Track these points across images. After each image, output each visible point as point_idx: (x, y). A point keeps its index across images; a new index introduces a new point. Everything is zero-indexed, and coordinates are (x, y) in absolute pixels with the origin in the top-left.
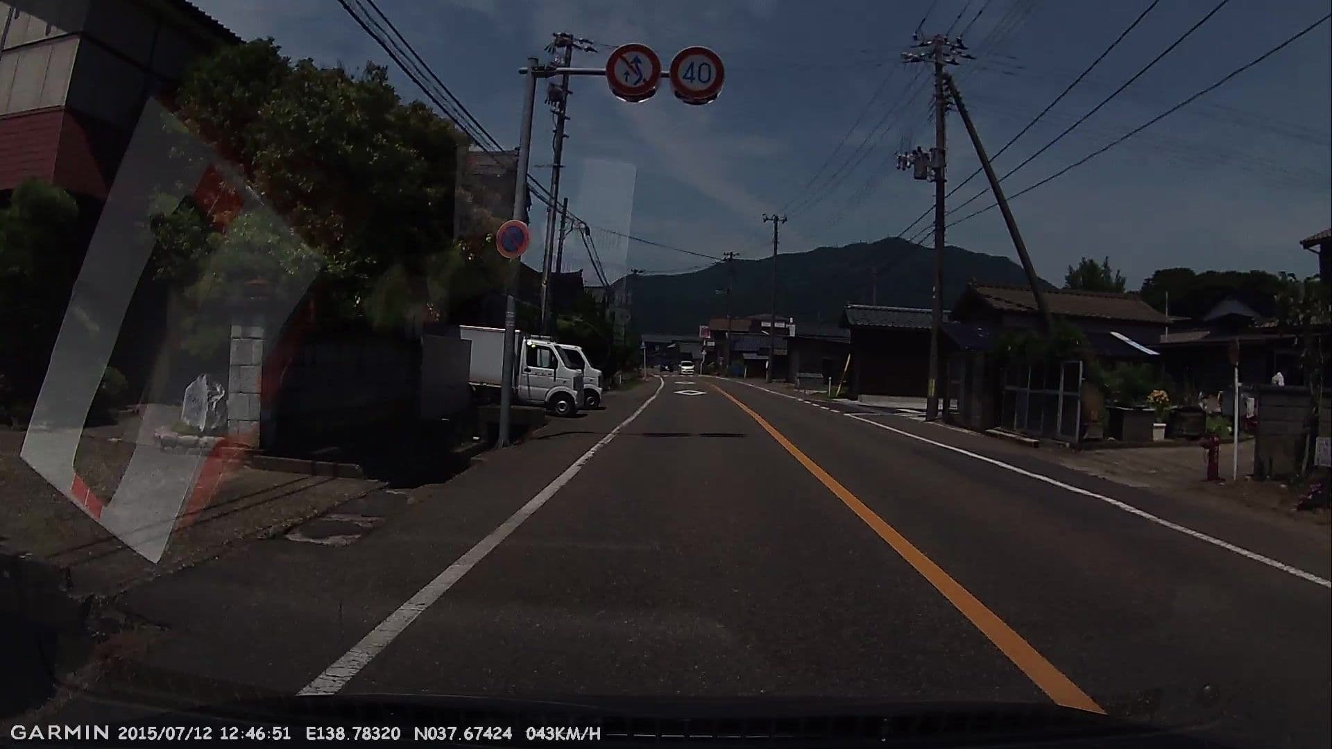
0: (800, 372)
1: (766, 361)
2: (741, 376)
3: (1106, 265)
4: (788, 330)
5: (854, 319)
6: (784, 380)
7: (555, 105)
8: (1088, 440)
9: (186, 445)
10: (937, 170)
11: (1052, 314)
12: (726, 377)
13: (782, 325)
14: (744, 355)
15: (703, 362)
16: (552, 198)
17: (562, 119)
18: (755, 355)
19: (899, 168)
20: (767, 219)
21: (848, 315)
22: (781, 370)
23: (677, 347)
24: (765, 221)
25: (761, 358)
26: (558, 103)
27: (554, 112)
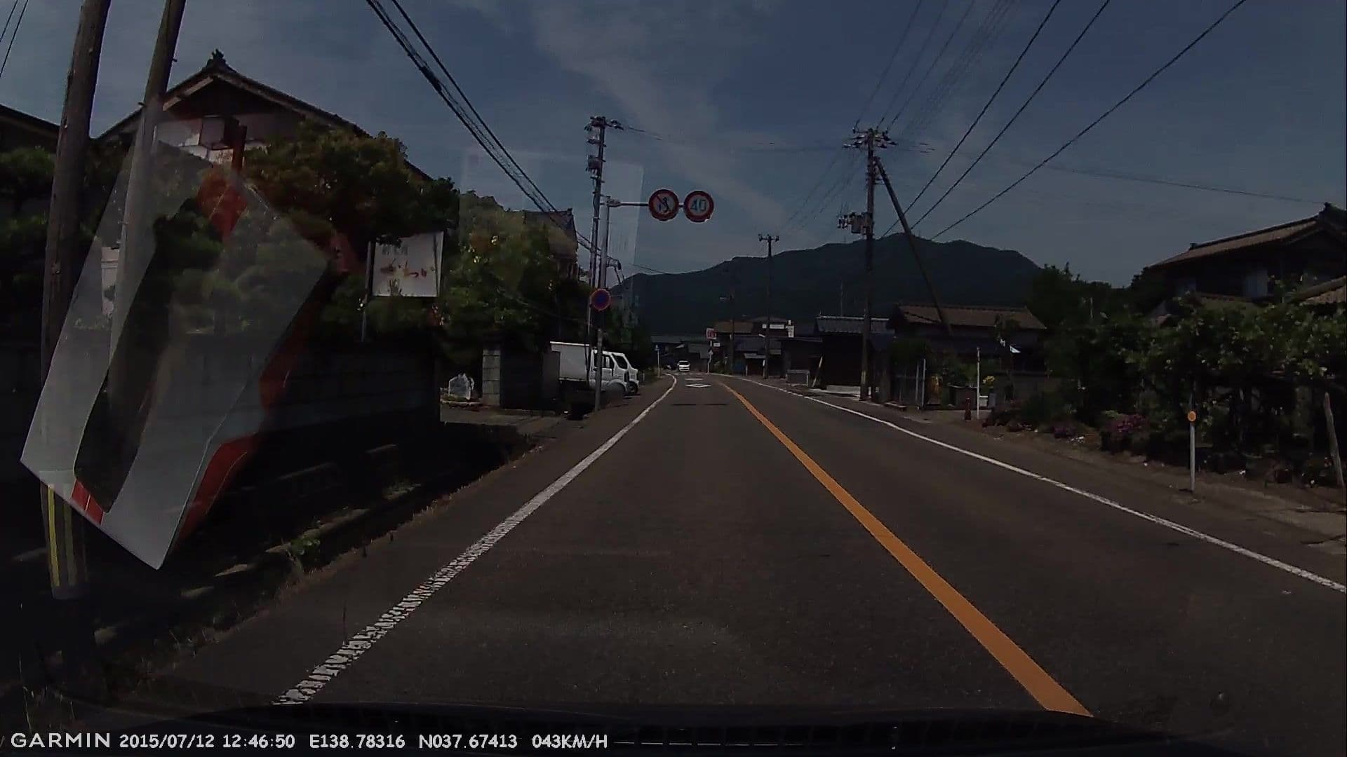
0: (792, 369)
1: (763, 360)
2: (743, 373)
3: (1067, 270)
4: (786, 331)
5: (823, 328)
6: (779, 376)
7: (594, 172)
8: (930, 405)
9: (462, 406)
10: (868, 229)
11: (952, 325)
12: (730, 374)
13: (781, 327)
14: (745, 355)
15: (710, 361)
16: (592, 245)
17: (599, 182)
18: (755, 354)
19: (839, 227)
20: (762, 239)
21: (819, 324)
22: (776, 367)
23: (686, 347)
24: (760, 240)
25: (760, 357)
26: (596, 171)
27: (594, 178)
